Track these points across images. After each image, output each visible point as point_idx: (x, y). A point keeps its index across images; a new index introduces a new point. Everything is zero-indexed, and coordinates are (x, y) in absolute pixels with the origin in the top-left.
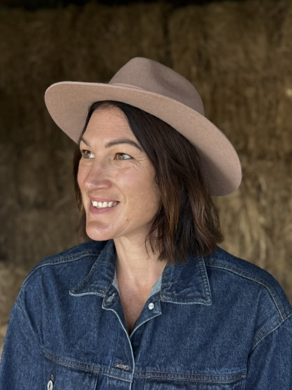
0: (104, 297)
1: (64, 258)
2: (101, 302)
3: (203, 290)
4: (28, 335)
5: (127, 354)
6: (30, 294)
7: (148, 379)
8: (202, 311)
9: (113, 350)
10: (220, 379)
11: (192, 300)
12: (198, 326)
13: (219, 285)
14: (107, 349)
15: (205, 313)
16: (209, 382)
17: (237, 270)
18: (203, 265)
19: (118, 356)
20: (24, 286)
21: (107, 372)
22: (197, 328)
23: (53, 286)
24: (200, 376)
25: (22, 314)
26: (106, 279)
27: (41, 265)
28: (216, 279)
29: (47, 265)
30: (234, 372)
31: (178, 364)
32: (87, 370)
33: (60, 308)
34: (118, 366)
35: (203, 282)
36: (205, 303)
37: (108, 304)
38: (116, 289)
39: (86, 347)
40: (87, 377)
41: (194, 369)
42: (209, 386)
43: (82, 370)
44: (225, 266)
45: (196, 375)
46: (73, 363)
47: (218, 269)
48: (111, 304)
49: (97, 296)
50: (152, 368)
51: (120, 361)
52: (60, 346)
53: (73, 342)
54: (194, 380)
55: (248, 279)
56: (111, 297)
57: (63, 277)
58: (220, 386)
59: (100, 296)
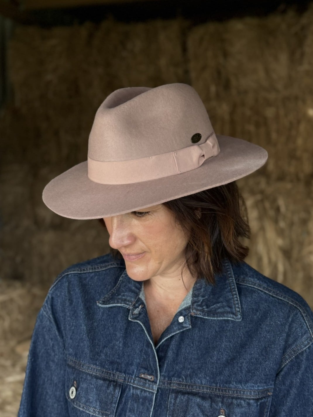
0: (131, 309)
1: (92, 267)
2: (128, 313)
3: (233, 306)
4: (53, 340)
5: (152, 365)
6: (57, 300)
7: (173, 390)
8: (230, 327)
9: (138, 360)
10: (245, 394)
11: (222, 316)
12: (226, 341)
13: (249, 303)
14: (132, 359)
15: (233, 329)
16: (235, 396)
17: (267, 289)
18: (233, 282)
19: (143, 366)
20: (51, 292)
21: (131, 381)
22: (225, 343)
23: (80, 294)
24: (226, 389)
25: (48, 319)
26: (133, 291)
27: (68, 272)
28: (246, 297)
29: (74, 273)
30: (260, 388)
31: (204, 377)
32: (112, 378)
33: (86, 316)
34: (143, 376)
35: (233, 299)
36: (235, 319)
37: (135, 316)
38: (143, 301)
39: (111, 356)
40: (112, 385)
41: (219, 383)
42: (234, 400)
43: (106, 378)
44: (255, 285)
45: (222, 388)
46: (98, 371)
47: (248, 287)
48: (137, 315)
49: (123, 307)
50: (178, 379)
51: (145, 371)
52: (86, 354)
53: (98, 351)
54: (220, 393)
55: (278, 299)
56: (138, 308)
57: (89, 286)
58: (244, 401)
59: (127, 307)
